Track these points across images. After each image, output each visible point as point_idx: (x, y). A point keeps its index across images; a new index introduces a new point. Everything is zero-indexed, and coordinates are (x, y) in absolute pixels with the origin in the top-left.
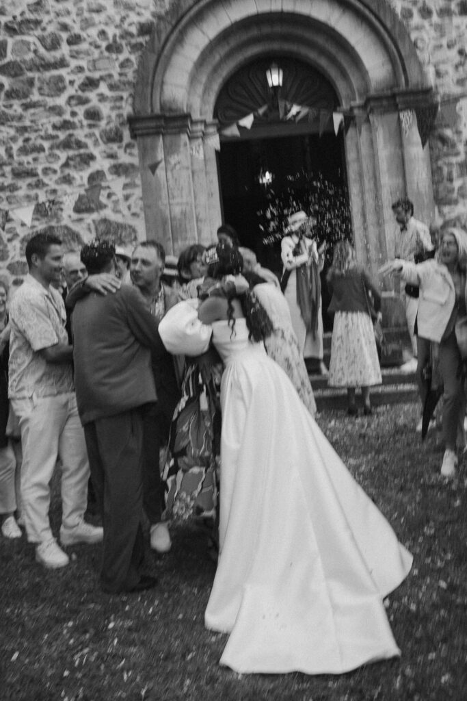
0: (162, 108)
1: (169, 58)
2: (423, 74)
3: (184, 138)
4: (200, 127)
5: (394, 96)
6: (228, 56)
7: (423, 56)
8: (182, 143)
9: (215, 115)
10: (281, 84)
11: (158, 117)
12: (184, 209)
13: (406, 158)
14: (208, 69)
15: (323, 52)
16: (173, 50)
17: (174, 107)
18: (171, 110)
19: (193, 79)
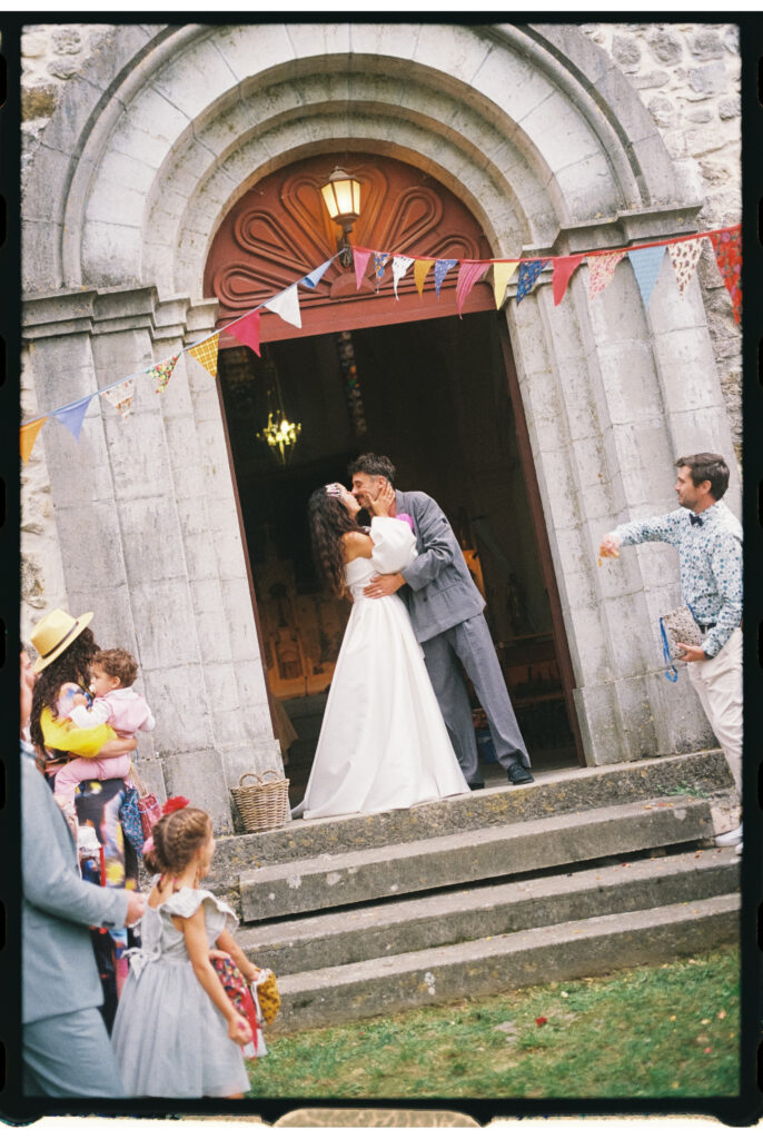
0: (86, 279)
1: (97, 164)
2: (675, 175)
3: (142, 339)
4: (177, 316)
5: (619, 226)
6: (232, 154)
7: (673, 138)
8: (139, 355)
9: (209, 291)
10: (357, 211)
11: (78, 298)
12: (153, 510)
13: (662, 360)
14: (187, 184)
15: (445, 139)
16: (106, 147)
17: (115, 273)
18: (107, 280)
19: (154, 210)
